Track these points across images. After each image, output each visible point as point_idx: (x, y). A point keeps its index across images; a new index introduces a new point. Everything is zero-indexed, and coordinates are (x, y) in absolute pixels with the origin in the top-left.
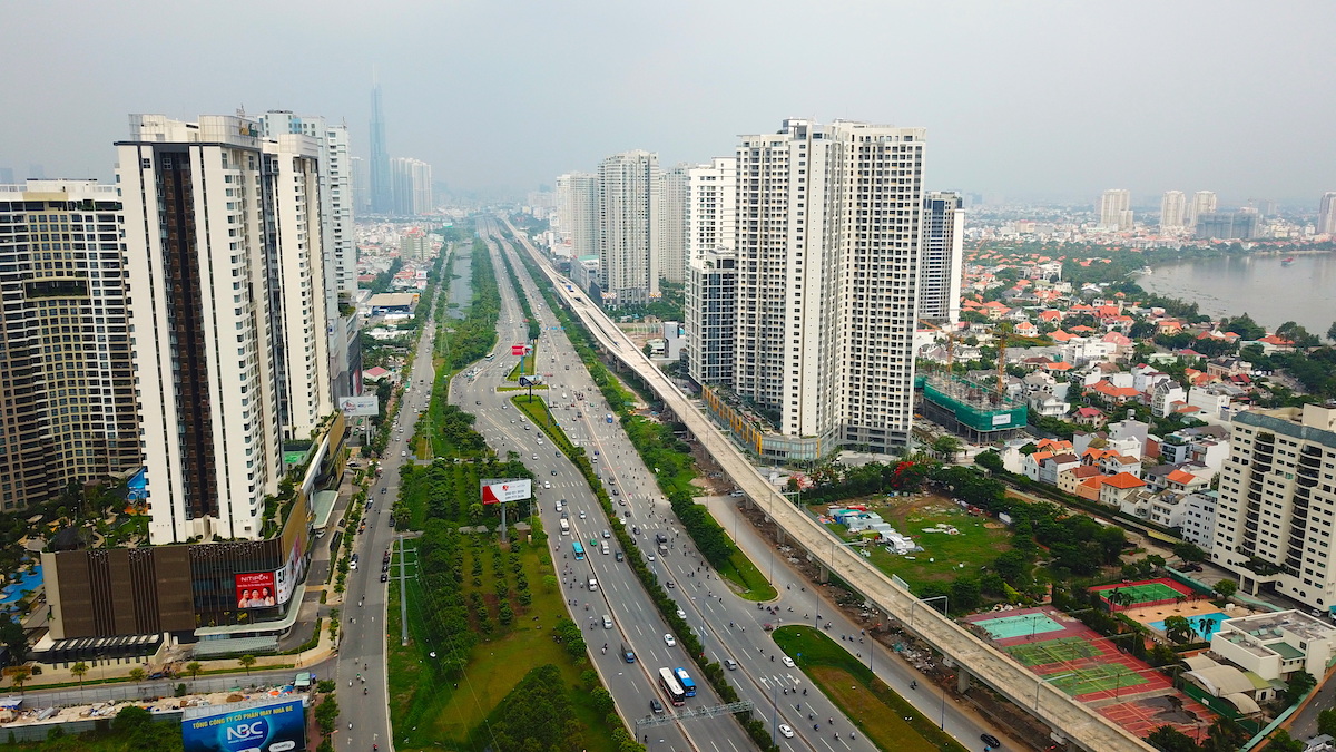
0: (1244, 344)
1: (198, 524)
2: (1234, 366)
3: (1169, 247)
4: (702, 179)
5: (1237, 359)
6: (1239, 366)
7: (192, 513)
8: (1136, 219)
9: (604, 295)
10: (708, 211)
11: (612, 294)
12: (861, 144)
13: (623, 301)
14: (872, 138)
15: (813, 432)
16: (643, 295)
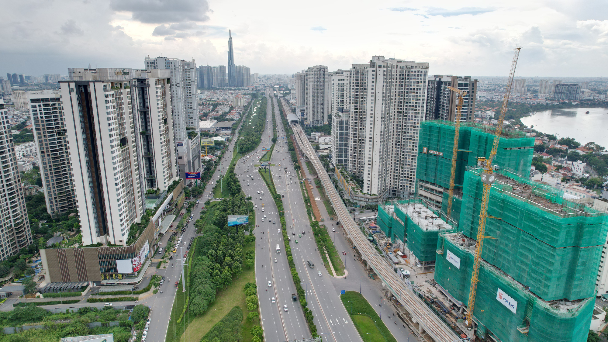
0: (570, 151)
1: (102, 238)
2: (564, 162)
3: (541, 103)
4: (339, 80)
5: (566, 160)
6: (566, 163)
7: (100, 234)
8: (528, 90)
9: (305, 123)
10: (341, 94)
11: (309, 123)
12: (400, 70)
13: (313, 126)
14: (405, 67)
15: (376, 193)
16: (321, 124)
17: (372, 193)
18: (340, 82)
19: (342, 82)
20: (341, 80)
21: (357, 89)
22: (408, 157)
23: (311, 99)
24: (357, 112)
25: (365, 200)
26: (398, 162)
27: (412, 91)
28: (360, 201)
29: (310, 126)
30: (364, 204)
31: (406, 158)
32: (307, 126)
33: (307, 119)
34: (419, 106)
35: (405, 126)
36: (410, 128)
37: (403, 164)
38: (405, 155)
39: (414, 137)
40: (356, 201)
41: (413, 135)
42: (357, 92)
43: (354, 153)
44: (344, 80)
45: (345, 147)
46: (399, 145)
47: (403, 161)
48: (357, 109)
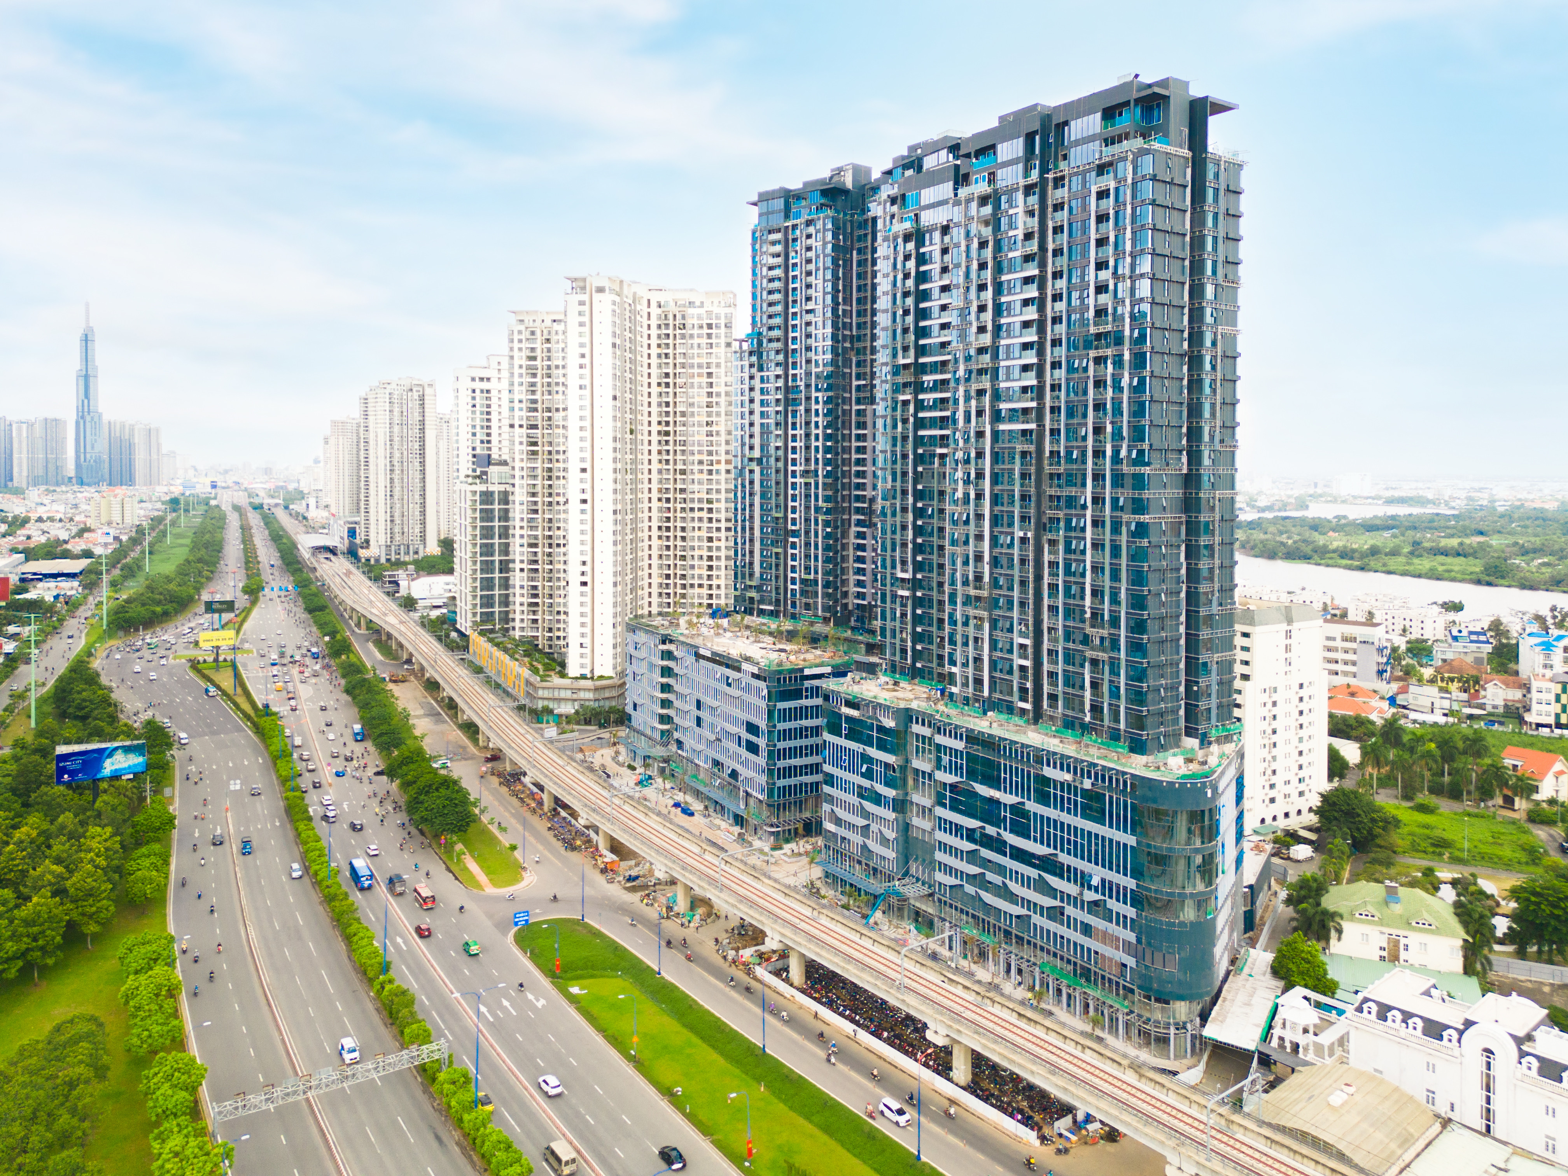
4: (474, 379)
9: (363, 553)
10: (482, 420)
11: (374, 551)
12: (659, 311)
13: (388, 560)
14: (672, 304)
15: (609, 672)
16: (416, 553)
17: (597, 674)
18: (478, 385)
19: (485, 385)
20: (482, 379)
21: (533, 385)
22: (696, 562)
23: (381, 477)
24: (534, 453)
25: (575, 696)
26: (670, 582)
27: (696, 371)
28: (559, 700)
29: (377, 560)
30: (568, 709)
31: (692, 567)
32: (368, 560)
33: (367, 541)
34: (718, 414)
35: (683, 472)
36: (697, 476)
37: (684, 586)
38: (688, 558)
39: (709, 501)
40: (546, 703)
41: (705, 496)
42: (533, 392)
43: (533, 579)
44: (488, 379)
45: (501, 571)
46: (668, 529)
47: (683, 577)
48: (535, 444)
